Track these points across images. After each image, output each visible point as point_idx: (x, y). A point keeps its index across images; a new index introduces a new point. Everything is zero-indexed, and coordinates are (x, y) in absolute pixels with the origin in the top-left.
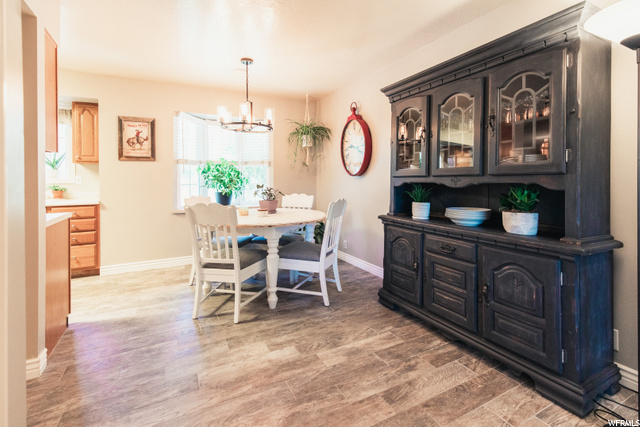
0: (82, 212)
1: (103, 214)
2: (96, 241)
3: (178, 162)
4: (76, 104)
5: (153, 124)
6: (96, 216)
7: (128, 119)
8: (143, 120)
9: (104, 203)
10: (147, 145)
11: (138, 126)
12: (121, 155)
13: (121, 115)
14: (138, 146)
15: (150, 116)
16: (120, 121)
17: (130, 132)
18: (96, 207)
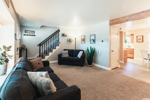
0: (131, 50)
1: (134, 50)
2: (133, 54)
3: (148, 42)
4: (131, 35)
5: (143, 36)
6: (133, 50)
7: (138, 36)
8: (141, 36)
9: (134, 49)
10: (142, 40)
11: (140, 37)
12: (137, 42)
13: (137, 35)
14: (140, 40)
15: (142, 35)
16: (137, 36)
17: (139, 38)
18: (133, 49)
